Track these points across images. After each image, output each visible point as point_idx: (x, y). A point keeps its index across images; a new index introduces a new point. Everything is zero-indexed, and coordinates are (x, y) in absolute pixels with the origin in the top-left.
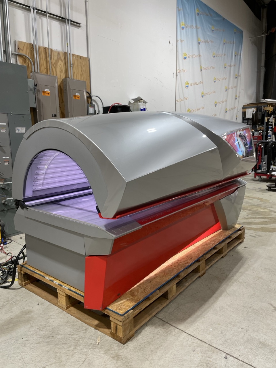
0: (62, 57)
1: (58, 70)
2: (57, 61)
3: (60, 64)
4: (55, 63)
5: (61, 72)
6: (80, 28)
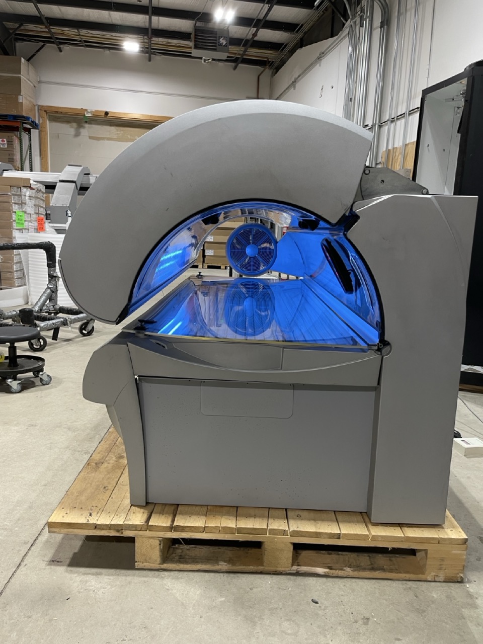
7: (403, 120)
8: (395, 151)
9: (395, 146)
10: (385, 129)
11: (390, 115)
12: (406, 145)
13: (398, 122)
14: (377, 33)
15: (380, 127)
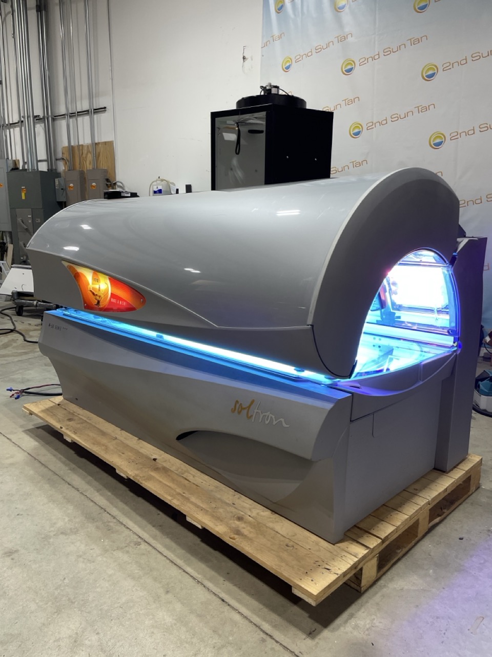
0: (91, 149)
1: (88, 162)
2: (87, 154)
3: (90, 157)
4: (85, 157)
5: (90, 164)
6: (106, 112)
7: (87, 118)
8: (81, 148)
9: (80, 143)
10: (62, 124)
11: (67, 109)
12: (96, 145)
13: (80, 119)
14: (33, 15)
15: (53, 120)
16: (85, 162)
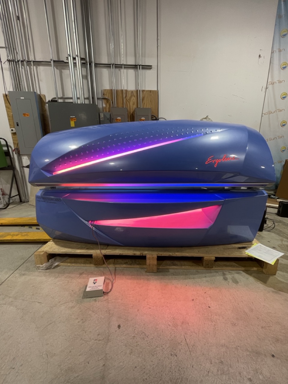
0: (135, 94)
1: (131, 103)
2: (130, 98)
3: (133, 99)
4: (129, 99)
5: (134, 104)
6: (151, 69)
8: (125, 92)
10: (105, 72)
11: (110, 60)
12: (140, 91)
15: (95, 66)
16: (128, 103)
